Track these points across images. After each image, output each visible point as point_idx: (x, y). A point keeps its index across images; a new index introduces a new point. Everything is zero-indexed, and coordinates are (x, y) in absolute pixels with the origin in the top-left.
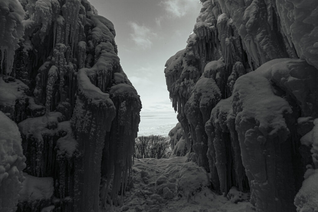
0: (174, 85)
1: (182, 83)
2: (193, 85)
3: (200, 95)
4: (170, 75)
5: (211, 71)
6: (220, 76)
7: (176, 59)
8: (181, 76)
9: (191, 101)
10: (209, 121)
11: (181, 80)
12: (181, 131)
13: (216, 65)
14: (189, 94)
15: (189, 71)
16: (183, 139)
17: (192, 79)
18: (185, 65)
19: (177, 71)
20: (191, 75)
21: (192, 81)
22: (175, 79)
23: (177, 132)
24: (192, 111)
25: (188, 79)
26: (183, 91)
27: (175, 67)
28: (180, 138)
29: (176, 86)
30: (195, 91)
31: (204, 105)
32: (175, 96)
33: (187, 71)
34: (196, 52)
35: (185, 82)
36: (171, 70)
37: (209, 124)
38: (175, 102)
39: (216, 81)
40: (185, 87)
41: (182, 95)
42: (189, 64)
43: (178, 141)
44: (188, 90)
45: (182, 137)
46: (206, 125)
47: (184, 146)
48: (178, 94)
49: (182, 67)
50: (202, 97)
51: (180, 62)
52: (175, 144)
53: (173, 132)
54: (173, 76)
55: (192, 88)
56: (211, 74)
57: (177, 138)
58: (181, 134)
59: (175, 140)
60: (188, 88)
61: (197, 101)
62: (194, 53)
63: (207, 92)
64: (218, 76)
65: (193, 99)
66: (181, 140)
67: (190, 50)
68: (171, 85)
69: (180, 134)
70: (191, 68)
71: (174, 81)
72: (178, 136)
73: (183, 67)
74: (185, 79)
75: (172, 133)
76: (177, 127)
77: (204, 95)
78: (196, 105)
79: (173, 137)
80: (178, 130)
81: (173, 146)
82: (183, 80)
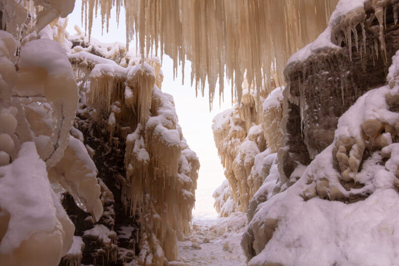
0: (223, 143)
1: (230, 142)
2: (239, 144)
3: (244, 155)
4: (218, 134)
5: (253, 135)
6: (260, 139)
7: (224, 117)
8: (229, 135)
9: (238, 160)
10: (250, 176)
11: (229, 138)
12: (229, 190)
13: (258, 130)
14: (236, 152)
15: (236, 131)
16: (231, 199)
17: (238, 138)
18: (232, 124)
19: (225, 130)
20: (238, 135)
21: (238, 140)
22: (223, 137)
23: (224, 192)
24: (238, 168)
25: (235, 138)
26: (231, 150)
27: (223, 125)
28: (227, 198)
29: (224, 144)
30: (240, 151)
31: (247, 163)
32: (223, 153)
33: (234, 131)
34: (242, 115)
35: (233, 141)
36: (219, 129)
37: (250, 178)
38: (223, 159)
39: (257, 144)
40: (232, 145)
41: (230, 153)
42: (236, 124)
43: (225, 202)
44: (235, 148)
45: (230, 197)
46: (248, 179)
47: (232, 207)
48: (226, 151)
49: (229, 126)
50: (246, 157)
51: (228, 122)
52: (222, 206)
53: (219, 193)
54: (222, 135)
55: (238, 147)
56: (253, 138)
57: (224, 199)
58: (229, 193)
59: (222, 201)
60: (236, 147)
61: (243, 161)
62: (240, 116)
63: (249, 153)
64: (259, 139)
65: (240, 158)
66: (229, 200)
67: (237, 113)
68: (219, 142)
69: (227, 194)
70: (238, 128)
71: (222, 139)
72: (224, 197)
73: (231, 127)
74: (233, 138)
75: (217, 193)
76: (224, 186)
77: (247, 155)
78: (241, 163)
79: (218, 198)
80: (225, 189)
81: (219, 209)
82: (231, 139)
